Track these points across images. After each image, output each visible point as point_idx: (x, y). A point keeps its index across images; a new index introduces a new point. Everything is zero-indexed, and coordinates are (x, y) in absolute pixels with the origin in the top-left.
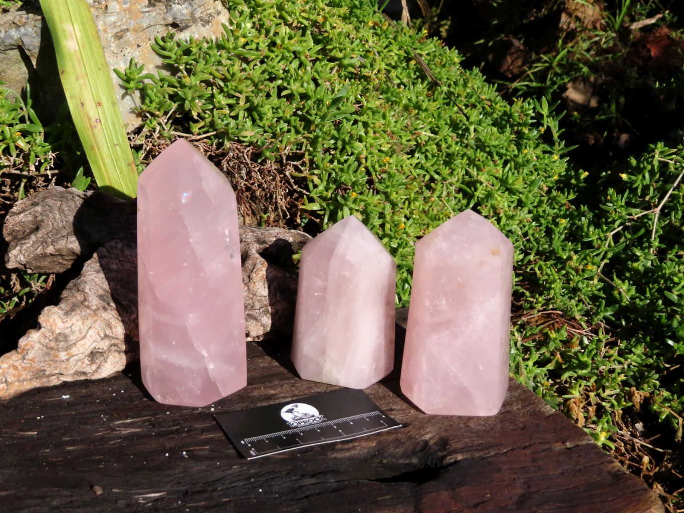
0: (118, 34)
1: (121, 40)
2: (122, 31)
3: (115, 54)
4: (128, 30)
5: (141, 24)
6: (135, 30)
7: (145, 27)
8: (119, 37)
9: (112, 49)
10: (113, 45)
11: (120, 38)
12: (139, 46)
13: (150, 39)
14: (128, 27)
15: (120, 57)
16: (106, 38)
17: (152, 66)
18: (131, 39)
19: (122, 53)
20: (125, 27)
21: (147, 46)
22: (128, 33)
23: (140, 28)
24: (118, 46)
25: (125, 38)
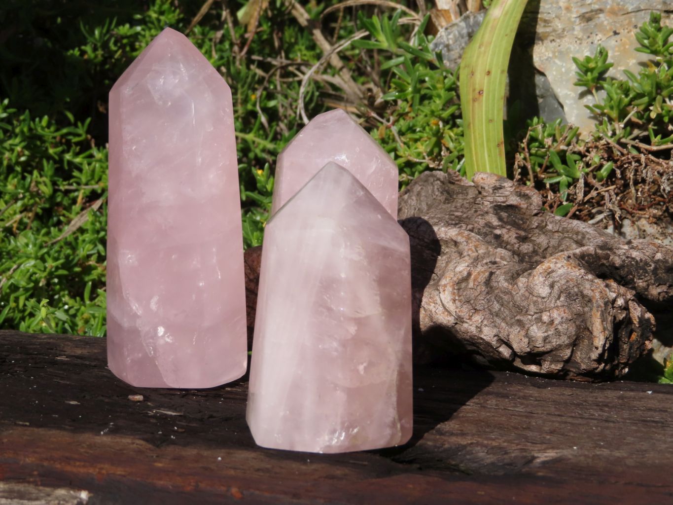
0: (587, 15)
1: (590, 23)
2: (592, 11)
3: (579, 39)
4: (601, 11)
5: (623, 5)
6: (613, 12)
7: (630, 10)
8: (587, 18)
9: (576, 33)
10: (577, 28)
11: (589, 20)
12: (616, 33)
13: (636, 27)
14: (602, 7)
15: (584, 44)
16: (569, 19)
17: (634, 61)
18: (606, 23)
19: (590, 40)
20: (597, 7)
21: (630, 36)
22: (601, 15)
23: (620, 10)
24: (584, 30)
25: (596, 21)
